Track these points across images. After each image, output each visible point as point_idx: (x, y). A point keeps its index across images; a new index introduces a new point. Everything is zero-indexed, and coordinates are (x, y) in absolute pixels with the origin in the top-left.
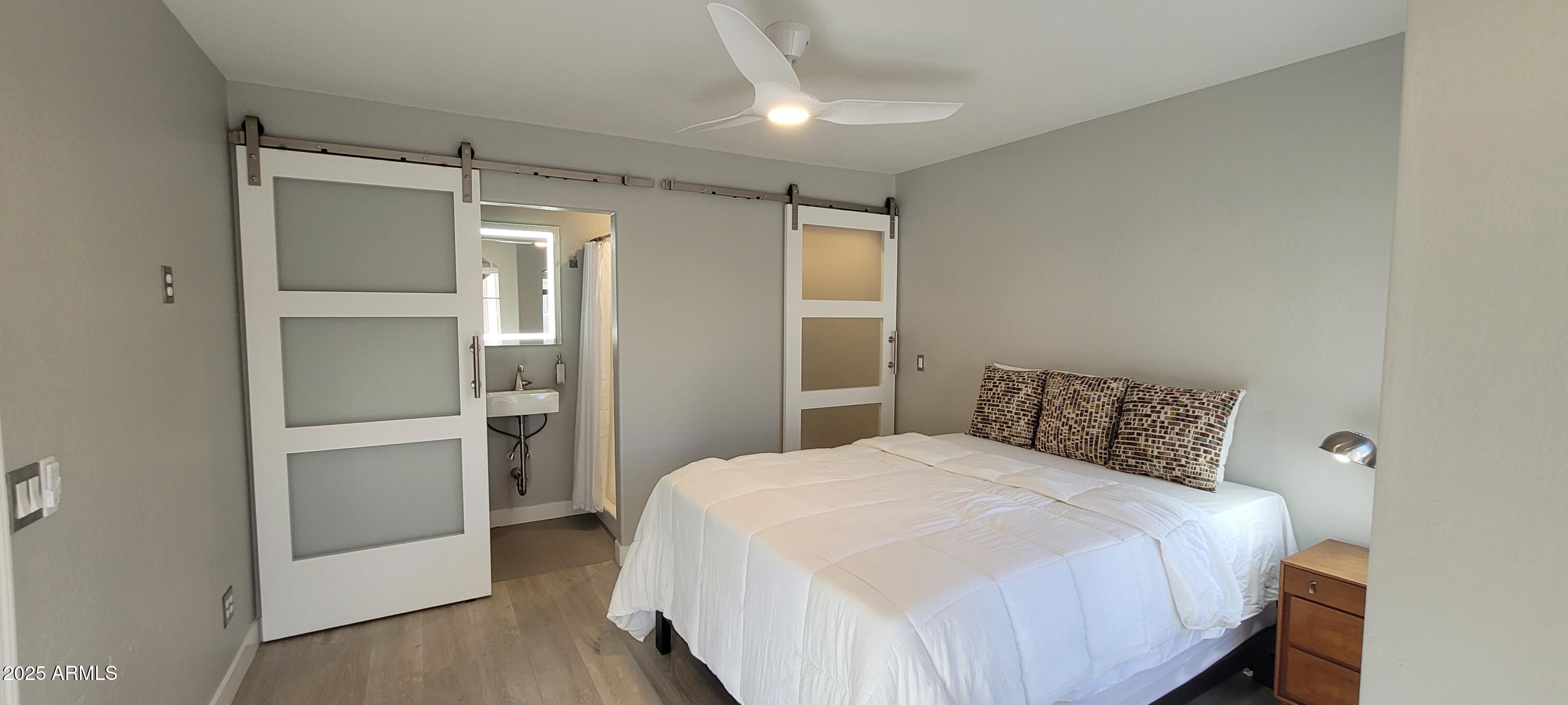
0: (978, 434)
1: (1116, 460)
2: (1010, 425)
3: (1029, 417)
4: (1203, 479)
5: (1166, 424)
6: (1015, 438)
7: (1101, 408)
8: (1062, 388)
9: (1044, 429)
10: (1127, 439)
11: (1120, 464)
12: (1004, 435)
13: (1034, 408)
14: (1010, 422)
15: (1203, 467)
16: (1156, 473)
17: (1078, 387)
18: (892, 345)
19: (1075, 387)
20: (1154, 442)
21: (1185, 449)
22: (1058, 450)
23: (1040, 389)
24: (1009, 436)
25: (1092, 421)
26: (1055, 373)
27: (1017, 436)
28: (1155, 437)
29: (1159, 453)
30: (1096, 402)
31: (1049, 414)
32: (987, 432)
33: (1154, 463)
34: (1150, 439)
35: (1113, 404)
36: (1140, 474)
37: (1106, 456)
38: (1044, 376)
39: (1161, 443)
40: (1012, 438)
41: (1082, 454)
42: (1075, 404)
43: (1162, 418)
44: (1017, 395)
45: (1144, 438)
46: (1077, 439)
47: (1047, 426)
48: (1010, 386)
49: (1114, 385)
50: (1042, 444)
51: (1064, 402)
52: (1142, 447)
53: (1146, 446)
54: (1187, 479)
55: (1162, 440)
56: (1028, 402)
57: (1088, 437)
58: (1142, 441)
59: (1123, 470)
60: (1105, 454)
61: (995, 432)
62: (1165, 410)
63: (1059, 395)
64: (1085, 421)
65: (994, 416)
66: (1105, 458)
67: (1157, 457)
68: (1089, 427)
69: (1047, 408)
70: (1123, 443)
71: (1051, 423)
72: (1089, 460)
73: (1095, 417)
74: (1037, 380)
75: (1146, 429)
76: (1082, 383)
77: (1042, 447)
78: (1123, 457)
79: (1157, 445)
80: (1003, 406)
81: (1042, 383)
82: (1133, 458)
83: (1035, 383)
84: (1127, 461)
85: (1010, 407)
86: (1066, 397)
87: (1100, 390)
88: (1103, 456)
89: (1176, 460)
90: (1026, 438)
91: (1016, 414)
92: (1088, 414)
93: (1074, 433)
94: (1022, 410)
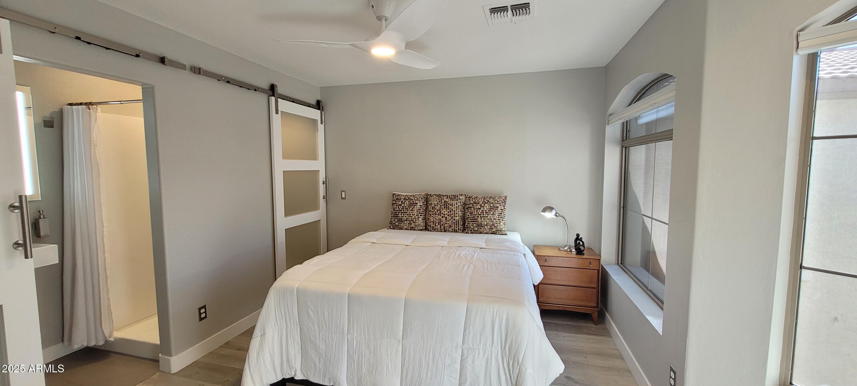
0: (396, 228)
1: (469, 229)
2: (414, 221)
3: (423, 216)
4: (503, 231)
5: (487, 211)
6: (418, 227)
7: (458, 208)
8: (438, 201)
9: (433, 221)
10: (473, 219)
11: (471, 231)
12: (412, 226)
13: (424, 212)
14: (414, 220)
15: (502, 226)
16: (485, 232)
17: (446, 200)
18: (324, 186)
19: (444, 200)
20: (484, 219)
21: (496, 220)
22: (441, 229)
23: (425, 202)
24: (415, 227)
25: (455, 214)
26: (432, 194)
27: (419, 226)
28: (484, 217)
29: (487, 223)
30: (456, 205)
31: (434, 213)
32: (401, 226)
33: (485, 228)
34: (483, 218)
35: (462, 206)
36: (478, 233)
37: (463, 228)
38: (426, 196)
39: (487, 219)
40: (416, 227)
41: (452, 229)
42: (447, 207)
43: (485, 209)
44: (416, 206)
45: (480, 218)
46: (450, 223)
47: (434, 219)
48: (411, 202)
49: (461, 197)
50: (432, 227)
51: (441, 207)
52: (480, 222)
53: (481, 221)
54: (498, 232)
55: (487, 218)
56: (421, 209)
57: (455, 221)
58: (479, 219)
59: (472, 233)
60: (462, 227)
61: (406, 225)
62: (486, 205)
63: (438, 204)
64: (452, 215)
65: (405, 218)
66: (462, 229)
67: (486, 225)
68: (454, 217)
69: (432, 211)
70: (471, 222)
71: (436, 217)
72: (455, 231)
73: (456, 212)
74: (423, 198)
75: (480, 214)
76: (447, 197)
77: (432, 229)
78: (472, 227)
79: (485, 220)
80: (409, 212)
81: (426, 200)
82: (476, 227)
83: (423, 200)
84: (474, 229)
85: (413, 212)
86: (442, 205)
87: (456, 200)
88: (462, 228)
89: (493, 225)
90: (423, 226)
91: (417, 215)
92: (453, 211)
93: (448, 220)
94: (419, 213)
